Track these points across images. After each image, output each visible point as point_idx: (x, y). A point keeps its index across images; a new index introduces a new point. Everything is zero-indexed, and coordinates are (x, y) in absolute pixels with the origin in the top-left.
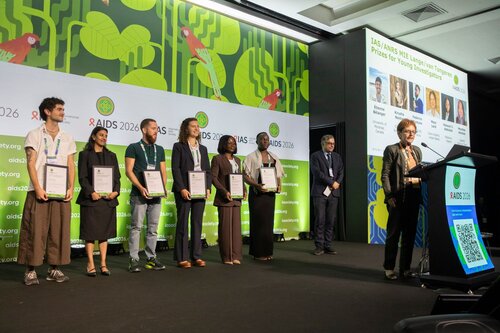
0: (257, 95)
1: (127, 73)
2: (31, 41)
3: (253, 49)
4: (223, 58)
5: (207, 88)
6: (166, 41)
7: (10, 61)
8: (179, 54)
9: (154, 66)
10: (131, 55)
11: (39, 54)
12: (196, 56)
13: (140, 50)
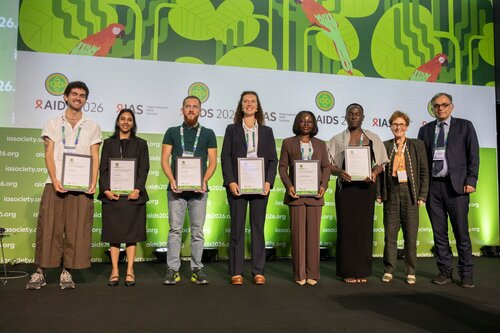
0: (407, 62)
1: (225, 53)
2: (116, 31)
3: (400, 6)
4: (354, 22)
5: (332, 61)
6: (275, 11)
7: (95, 55)
8: (292, 25)
9: (260, 42)
10: (230, 33)
11: (125, 44)
12: (315, 24)
13: (241, 25)
